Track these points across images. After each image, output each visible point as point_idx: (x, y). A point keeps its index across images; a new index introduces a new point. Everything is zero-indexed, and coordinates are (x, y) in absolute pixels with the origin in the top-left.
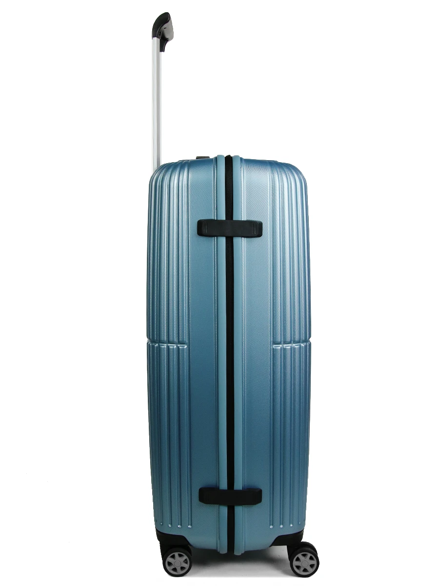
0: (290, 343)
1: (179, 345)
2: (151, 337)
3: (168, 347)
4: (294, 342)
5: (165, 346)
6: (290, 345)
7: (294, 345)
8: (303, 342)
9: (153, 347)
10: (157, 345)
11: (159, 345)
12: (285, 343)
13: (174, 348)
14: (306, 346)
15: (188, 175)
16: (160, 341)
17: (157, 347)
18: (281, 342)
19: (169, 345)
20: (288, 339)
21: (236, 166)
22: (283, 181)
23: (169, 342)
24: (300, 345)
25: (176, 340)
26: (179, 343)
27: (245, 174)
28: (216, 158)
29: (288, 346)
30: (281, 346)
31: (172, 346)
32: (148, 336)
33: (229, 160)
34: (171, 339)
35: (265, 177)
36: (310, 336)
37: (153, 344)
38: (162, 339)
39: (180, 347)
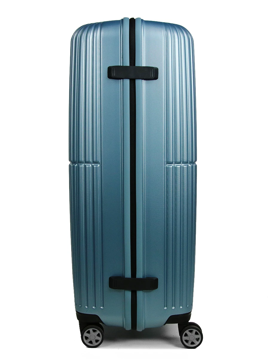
0: (180, 163)
1: (93, 164)
2: (72, 160)
3: (85, 166)
4: (183, 163)
5: (82, 166)
6: (180, 164)
7: (183, 165)
8: (190, 163)
9: (74, 167)
10: (77, 165)
11: (78, 165)
12: (176, 163)
13: (89, 167)
14: (192, 167)
15: (101, 33)
16: (80, 162)
17: (76, 166)
18: (173, 162)
19: (85, 164)
20: (179, 160)
21: (138, 25)
22: (175, 37)
23: (86, 162)
24: (188, 165)
25: (91, 160)
26: (94, 162)
27: (145, 30)
28: (122, 20)
29: (178, 166)
30: (173, 165)
31: (88, 165)
32: (70, 160)
33: (132, 22)
34: (87, 160)
35: (161, 34)
36: (196, 160)
37: (74, 165)
38: (81, 160)
39: (94, 166)
